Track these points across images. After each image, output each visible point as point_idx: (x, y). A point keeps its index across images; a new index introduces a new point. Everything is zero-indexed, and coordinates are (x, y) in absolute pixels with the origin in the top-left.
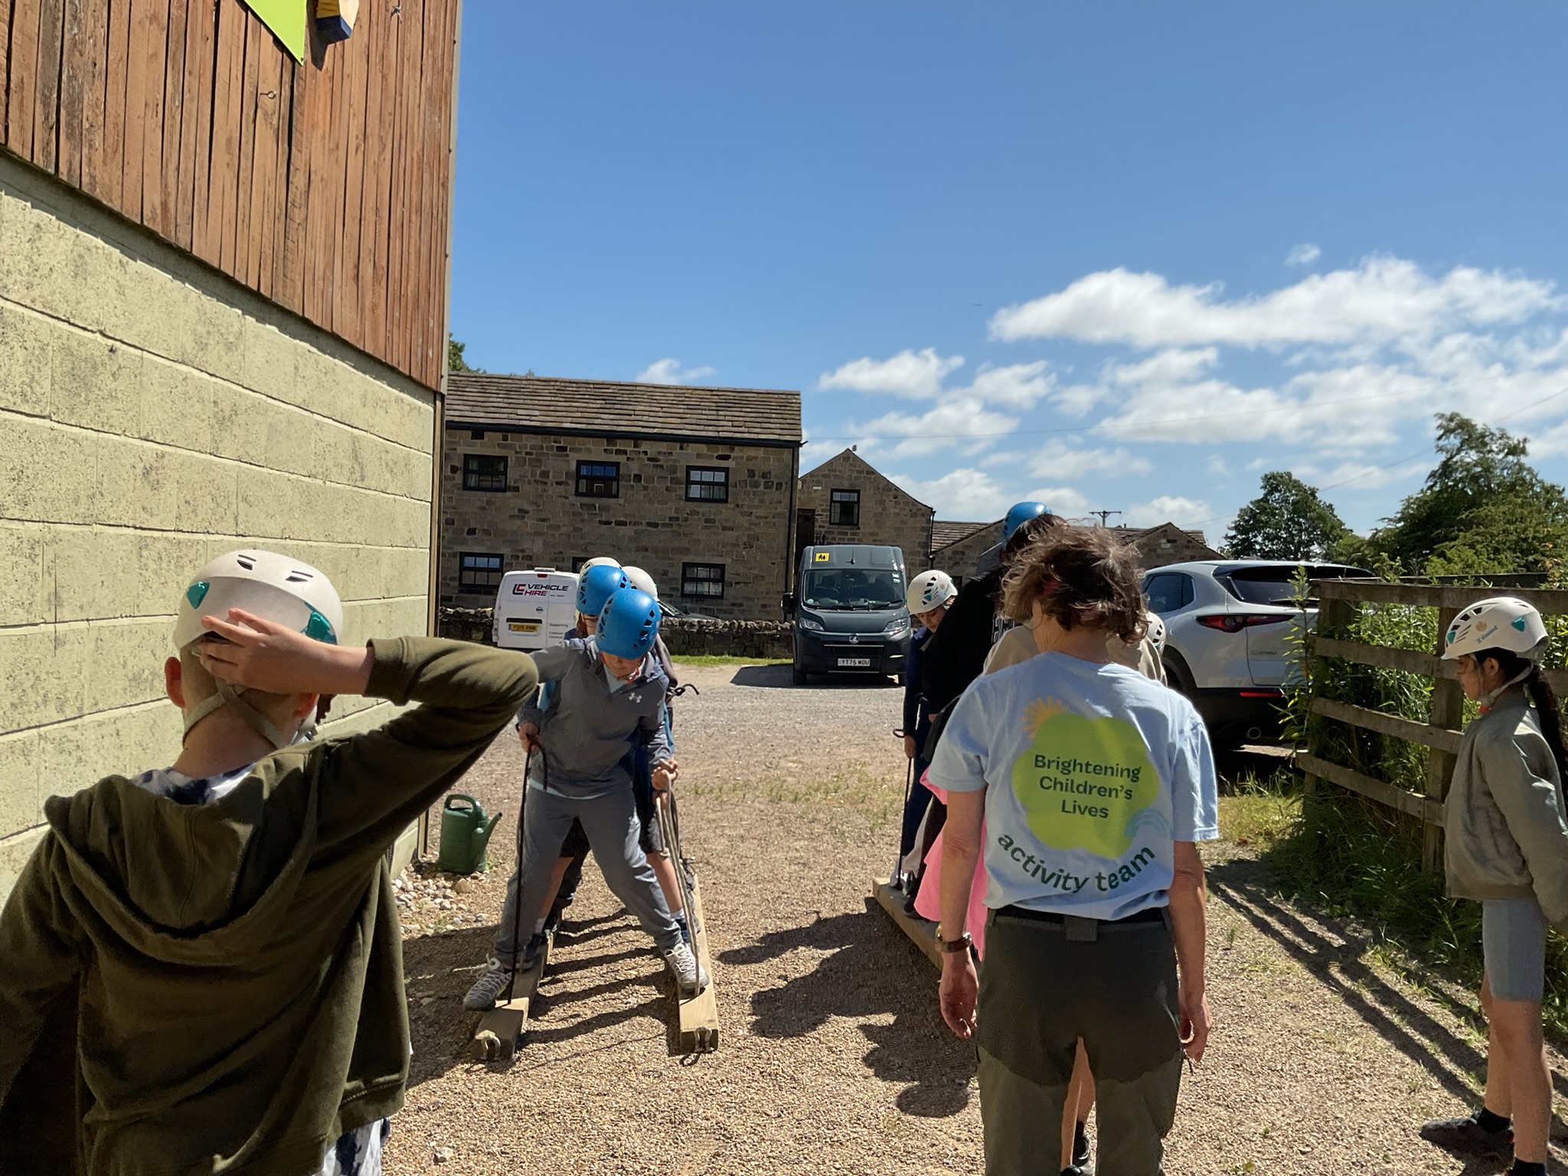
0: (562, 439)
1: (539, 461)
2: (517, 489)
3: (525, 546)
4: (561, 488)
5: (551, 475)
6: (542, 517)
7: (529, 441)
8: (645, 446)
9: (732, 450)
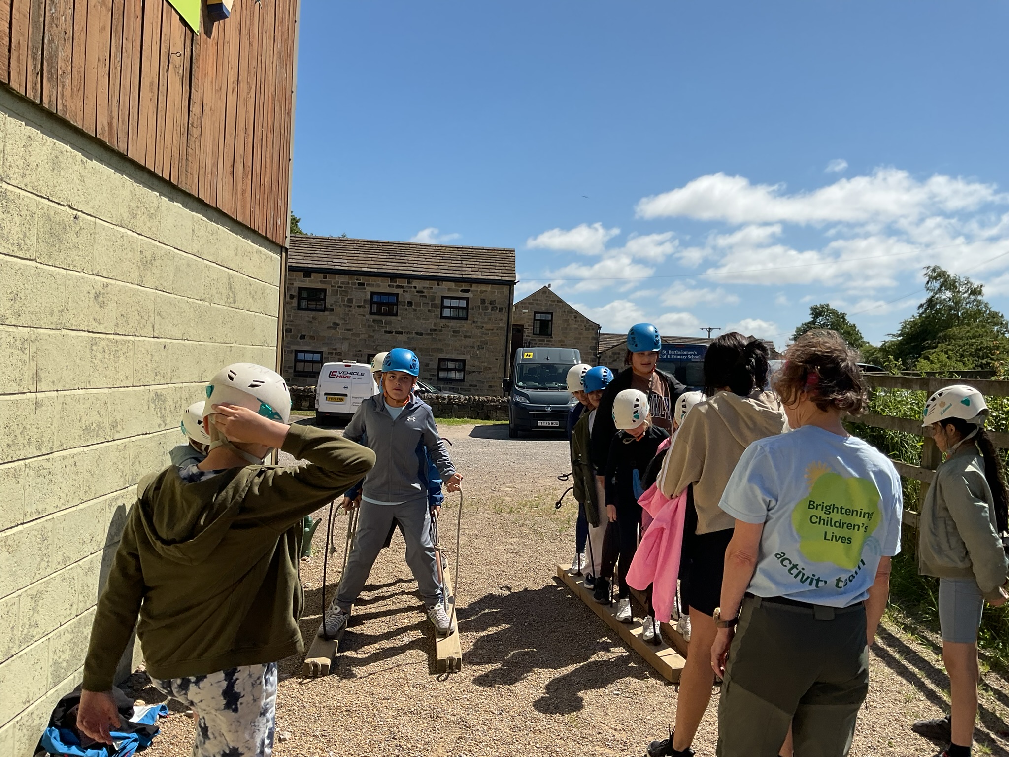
0: (361, 278)
1: (346, 292)
2: (332, 310)
3: (336, 347)
4: (361, 309)
5: (354, 300)
6: (349, 328)
7: (340, 279)
8: (415, 283)
9: (471, 286)
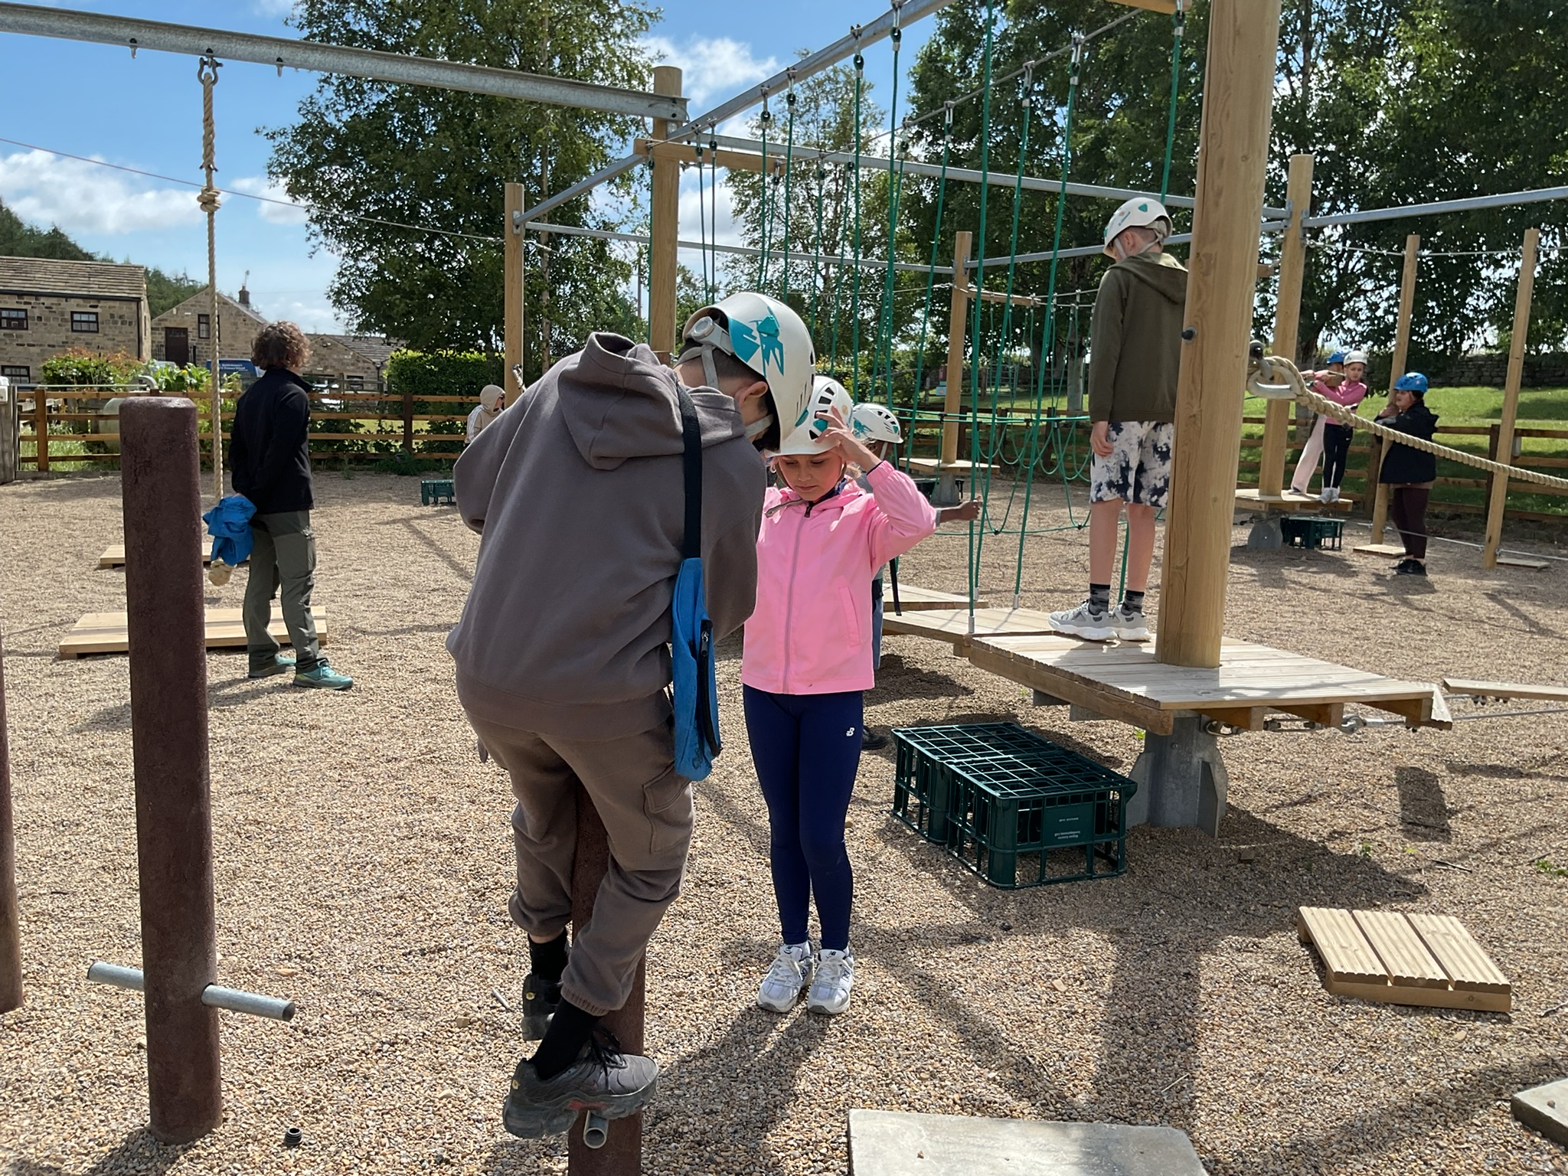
9: (100, 302)
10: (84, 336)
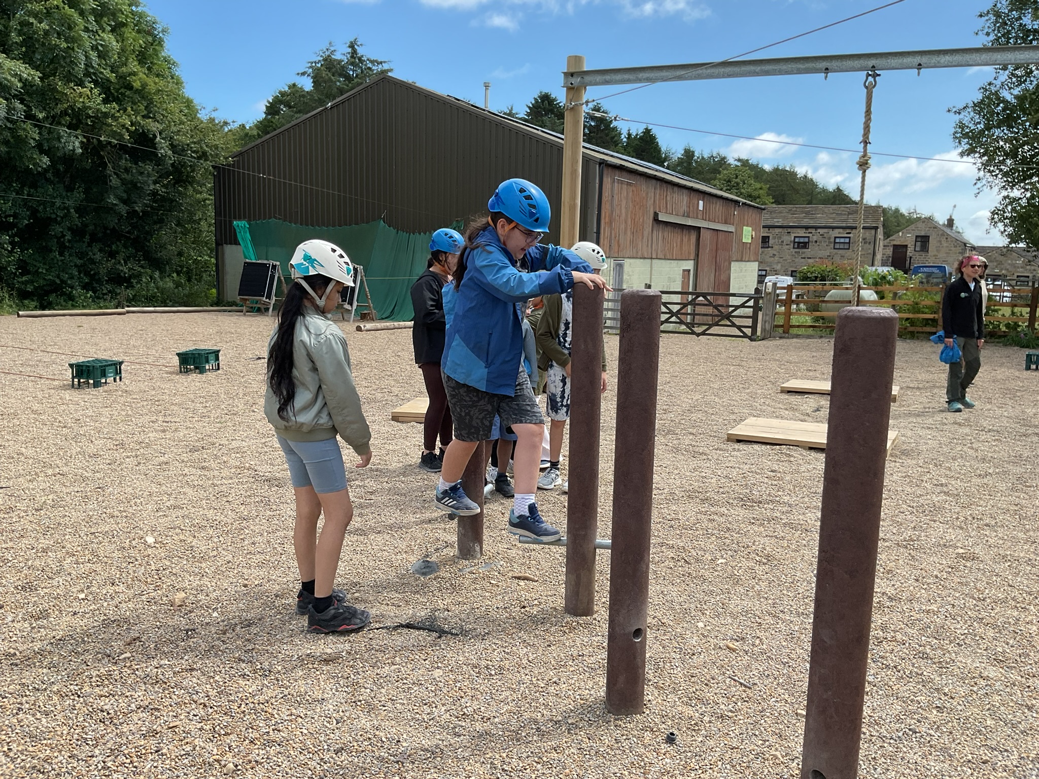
0: (789, 229)
1: (780, 237)
2: (772, 247)
3: (774, 267)
4: (788, 246)
5: (785, 242)
6: (781, 257)
7: (777, 230)
8: (819, 230)
9: (852, 231)
10: (841, 252)
